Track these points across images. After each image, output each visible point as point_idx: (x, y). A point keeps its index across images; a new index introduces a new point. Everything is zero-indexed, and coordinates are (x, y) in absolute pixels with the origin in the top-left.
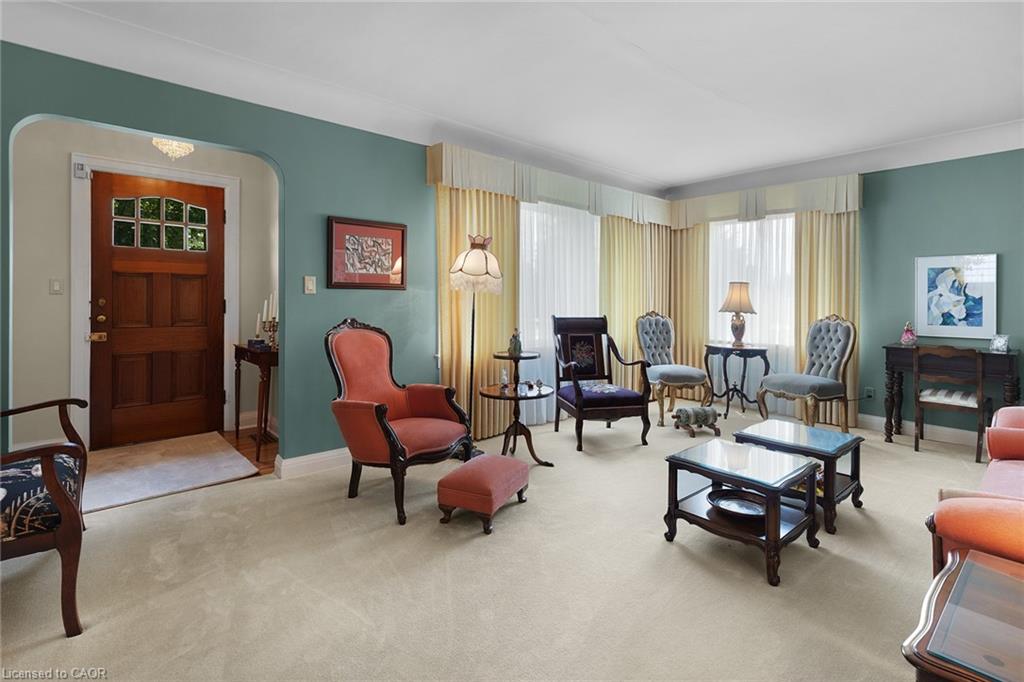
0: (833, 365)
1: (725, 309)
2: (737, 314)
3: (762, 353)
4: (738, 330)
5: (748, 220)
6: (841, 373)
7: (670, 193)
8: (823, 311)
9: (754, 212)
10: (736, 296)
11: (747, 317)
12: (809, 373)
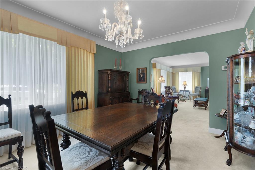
0: (199, 92)
1: (183, 85)
2: (185, 86)
3: (188, 91)
4: (185, 88)
5: (185, 72)
6: (200, 93)
7: (172, 67)
8: (196, 85)
9: (186, 71)
10: (185, 83)
11: (186, 86)
12: (195, 93)
